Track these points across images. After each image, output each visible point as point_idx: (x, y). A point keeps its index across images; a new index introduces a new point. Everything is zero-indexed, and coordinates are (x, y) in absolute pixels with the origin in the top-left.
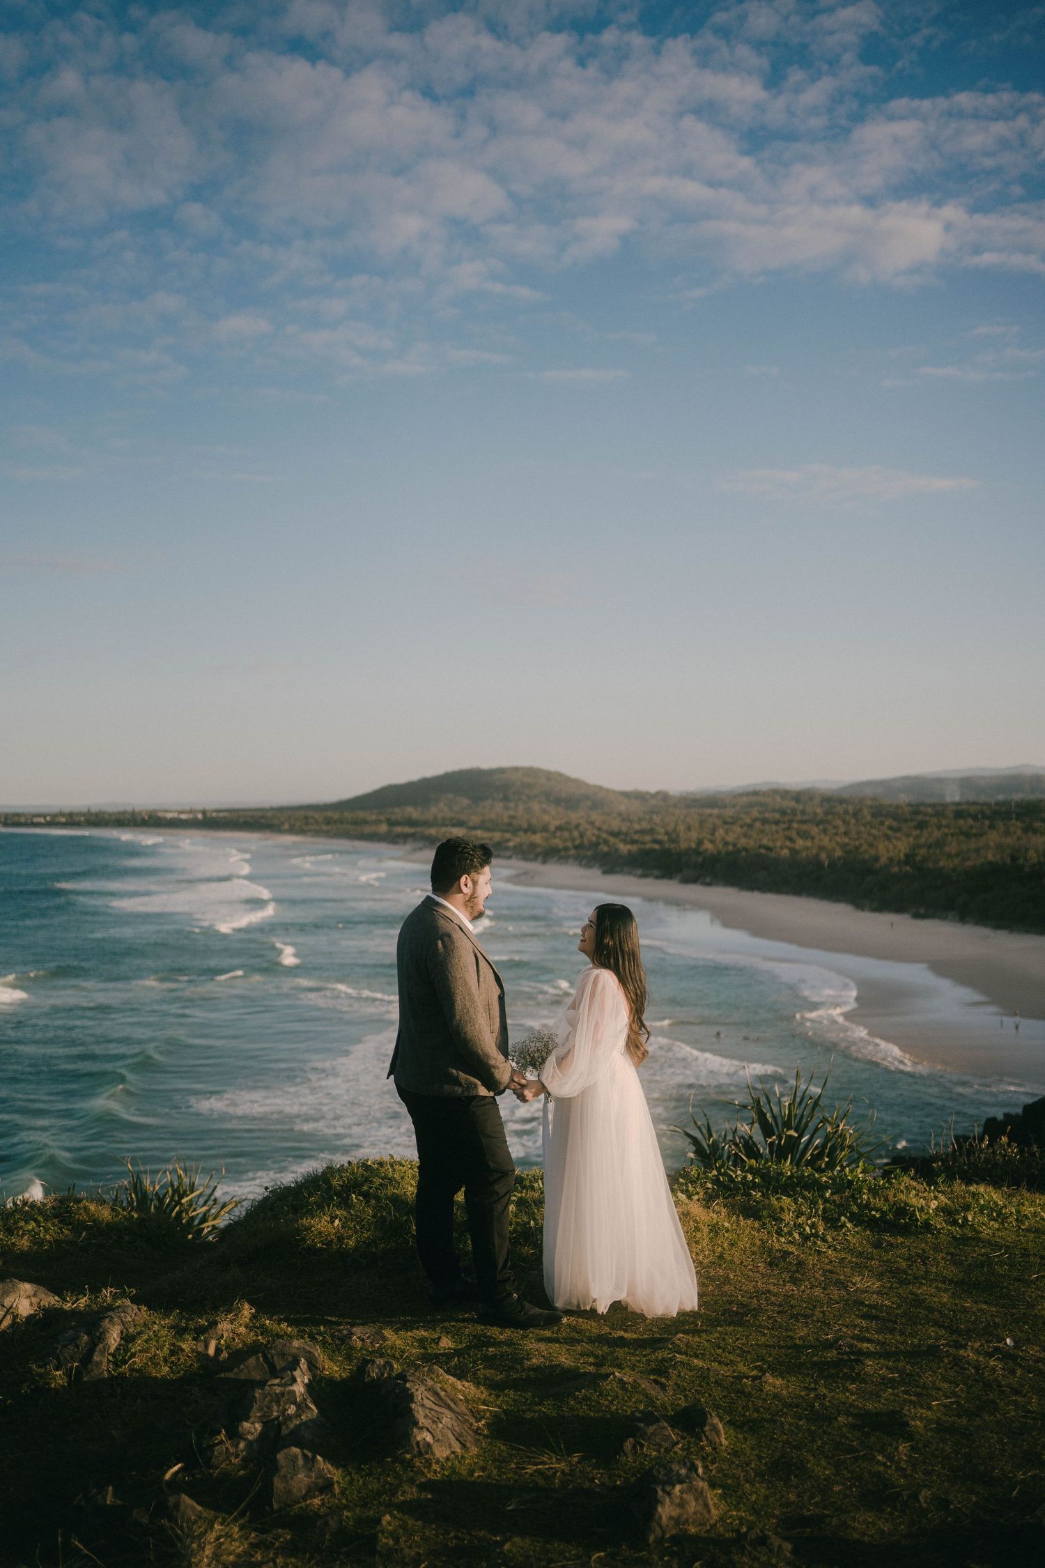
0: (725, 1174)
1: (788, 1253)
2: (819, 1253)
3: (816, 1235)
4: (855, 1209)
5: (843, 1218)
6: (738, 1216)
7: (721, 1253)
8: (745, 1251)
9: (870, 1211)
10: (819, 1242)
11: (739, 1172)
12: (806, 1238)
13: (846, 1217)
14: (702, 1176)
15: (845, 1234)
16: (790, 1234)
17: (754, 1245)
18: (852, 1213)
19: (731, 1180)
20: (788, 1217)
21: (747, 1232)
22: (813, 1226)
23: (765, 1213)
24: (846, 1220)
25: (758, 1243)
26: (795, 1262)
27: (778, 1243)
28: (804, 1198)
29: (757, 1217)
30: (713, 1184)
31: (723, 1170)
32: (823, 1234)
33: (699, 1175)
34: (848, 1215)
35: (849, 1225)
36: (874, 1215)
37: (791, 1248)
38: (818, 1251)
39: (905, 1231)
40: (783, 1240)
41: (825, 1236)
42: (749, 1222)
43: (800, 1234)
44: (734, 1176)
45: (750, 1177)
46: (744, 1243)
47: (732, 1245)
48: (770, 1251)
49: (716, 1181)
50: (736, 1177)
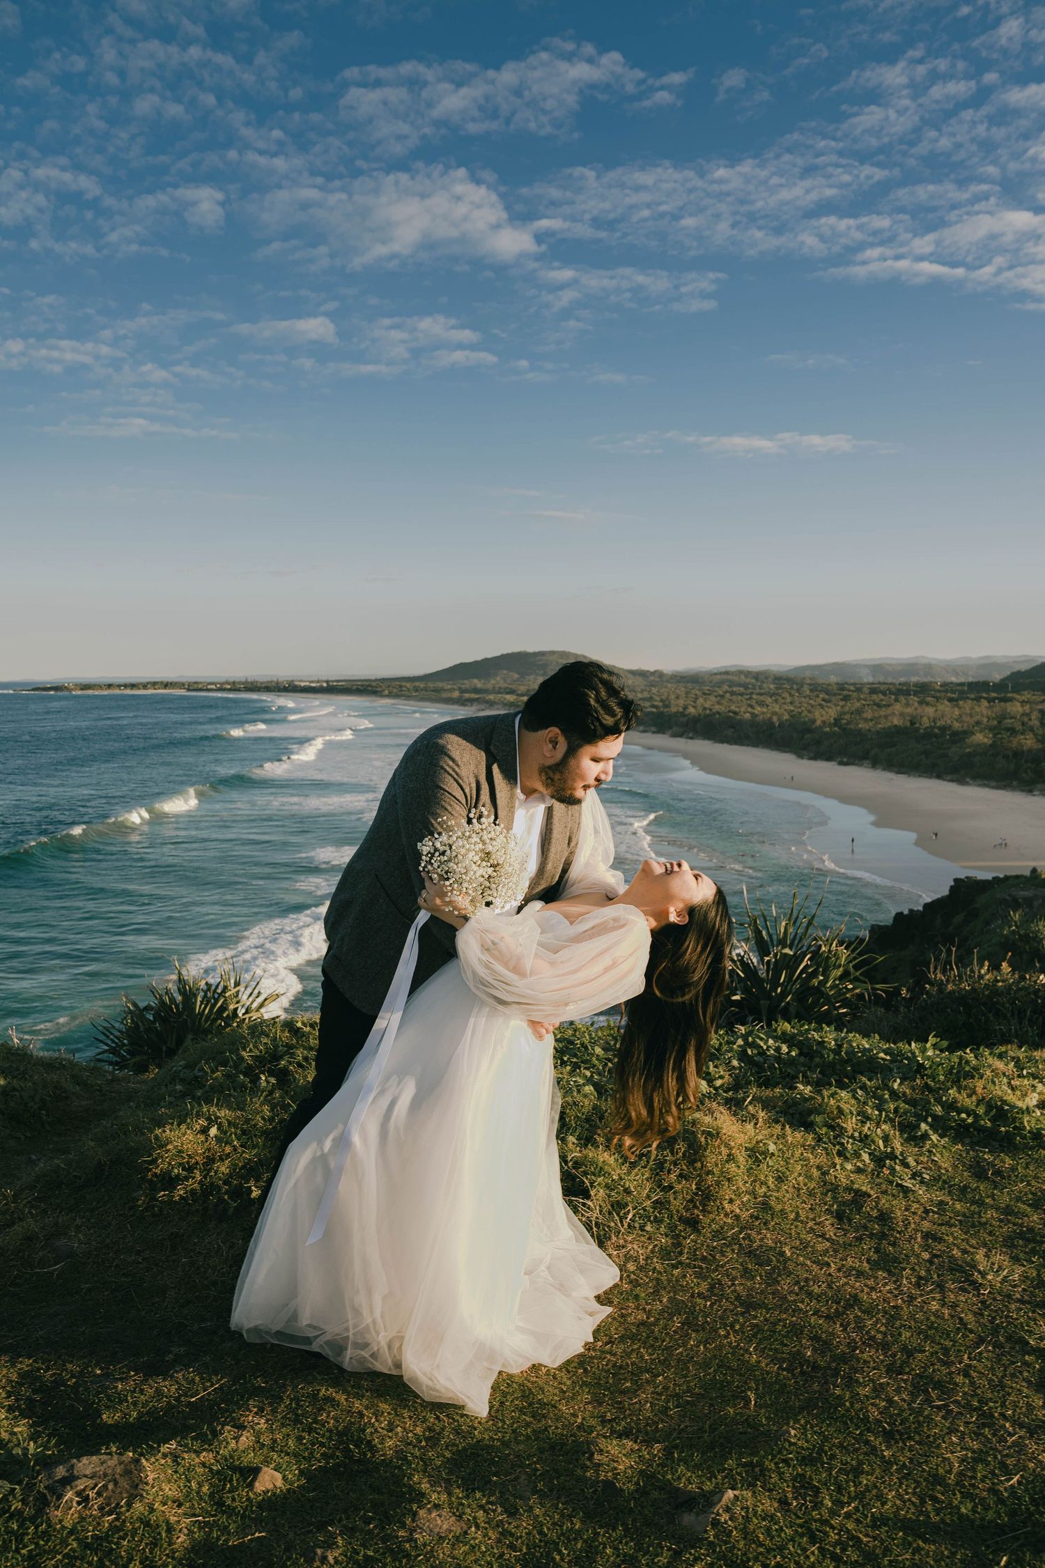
0: (754, 1045)
1: (860, 1196)
2: (906, 1191)
3: (892, 1156)
4: (938, 1110)
5: (923, 1126)
6: (784, 1126)
7: (765, 1195)
8: (799, 1190)
9: (959, 1114)
10: (898, 1168)
11: (771, 1042)
12: (879, 1160)
13: (927, 1123)
14: (725, 1048)
15: (930, 1152)
16: (857, 1155)
17: (810, 1178)
18: (935, 1117)
19: (762, 1053)
20: (850, 1124)
21: (798, 1154)
22: (886, 1139)
23: (819, 1119)
24: (928, 1128)
25: (815, 1173)
26: (875, 1213)
27: (843, 1172)
28: (863, 1088)
29: (809, 1126)
30: (740, 1060)
31: (750, 1039)
32: (902, 1154)
33: (721, 1044)
34: (930, 1120)
35: (934, 1137)
36: (964, 1120)
37: (862, 1184)
38: (901, 1186)
39: (1007, 1144)
40: (849, 1167)
41: (905, 1158)
42: (798, 1135)
43: (870, 1154)
44: (765, 1047)
45: (785, 1049)
46: (796, 1176)
47: (780, 1179)
48: (834, 1189)
49: (742, 1056)
50: (767, 1049)
